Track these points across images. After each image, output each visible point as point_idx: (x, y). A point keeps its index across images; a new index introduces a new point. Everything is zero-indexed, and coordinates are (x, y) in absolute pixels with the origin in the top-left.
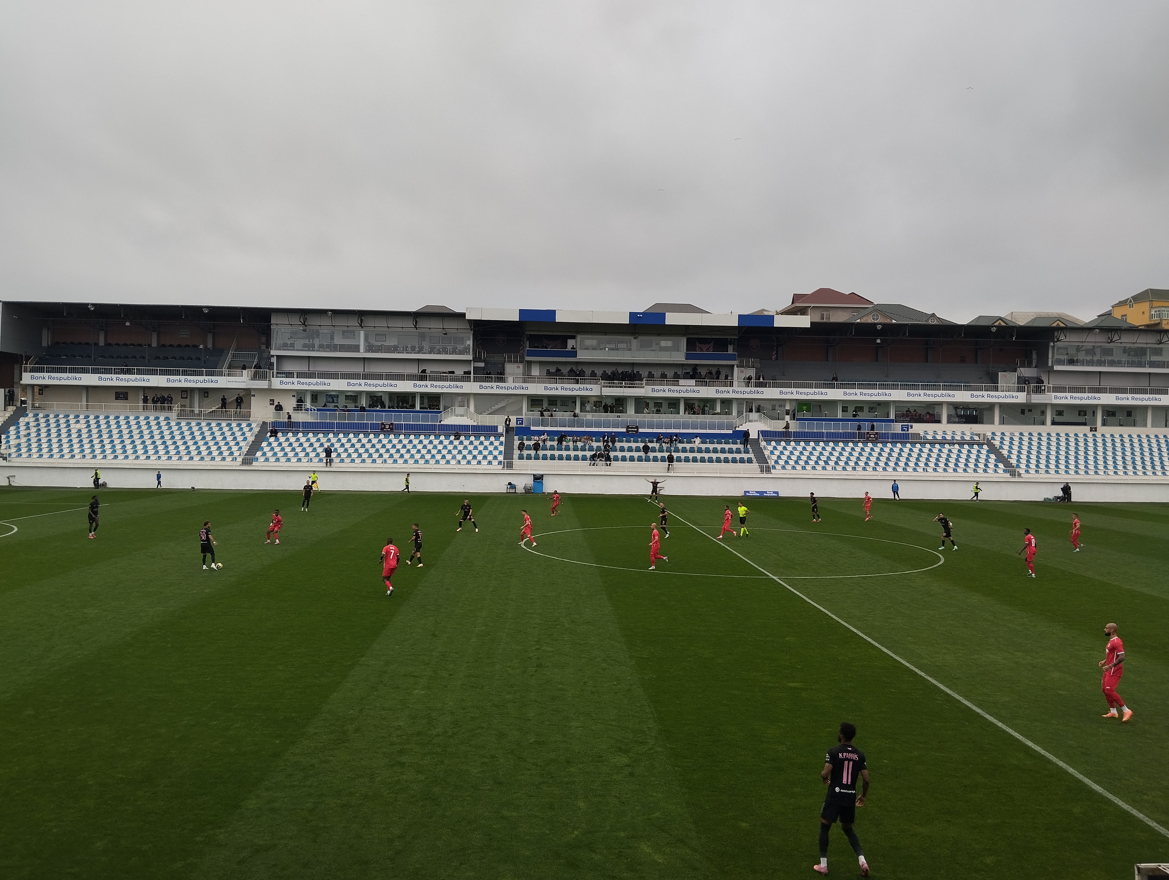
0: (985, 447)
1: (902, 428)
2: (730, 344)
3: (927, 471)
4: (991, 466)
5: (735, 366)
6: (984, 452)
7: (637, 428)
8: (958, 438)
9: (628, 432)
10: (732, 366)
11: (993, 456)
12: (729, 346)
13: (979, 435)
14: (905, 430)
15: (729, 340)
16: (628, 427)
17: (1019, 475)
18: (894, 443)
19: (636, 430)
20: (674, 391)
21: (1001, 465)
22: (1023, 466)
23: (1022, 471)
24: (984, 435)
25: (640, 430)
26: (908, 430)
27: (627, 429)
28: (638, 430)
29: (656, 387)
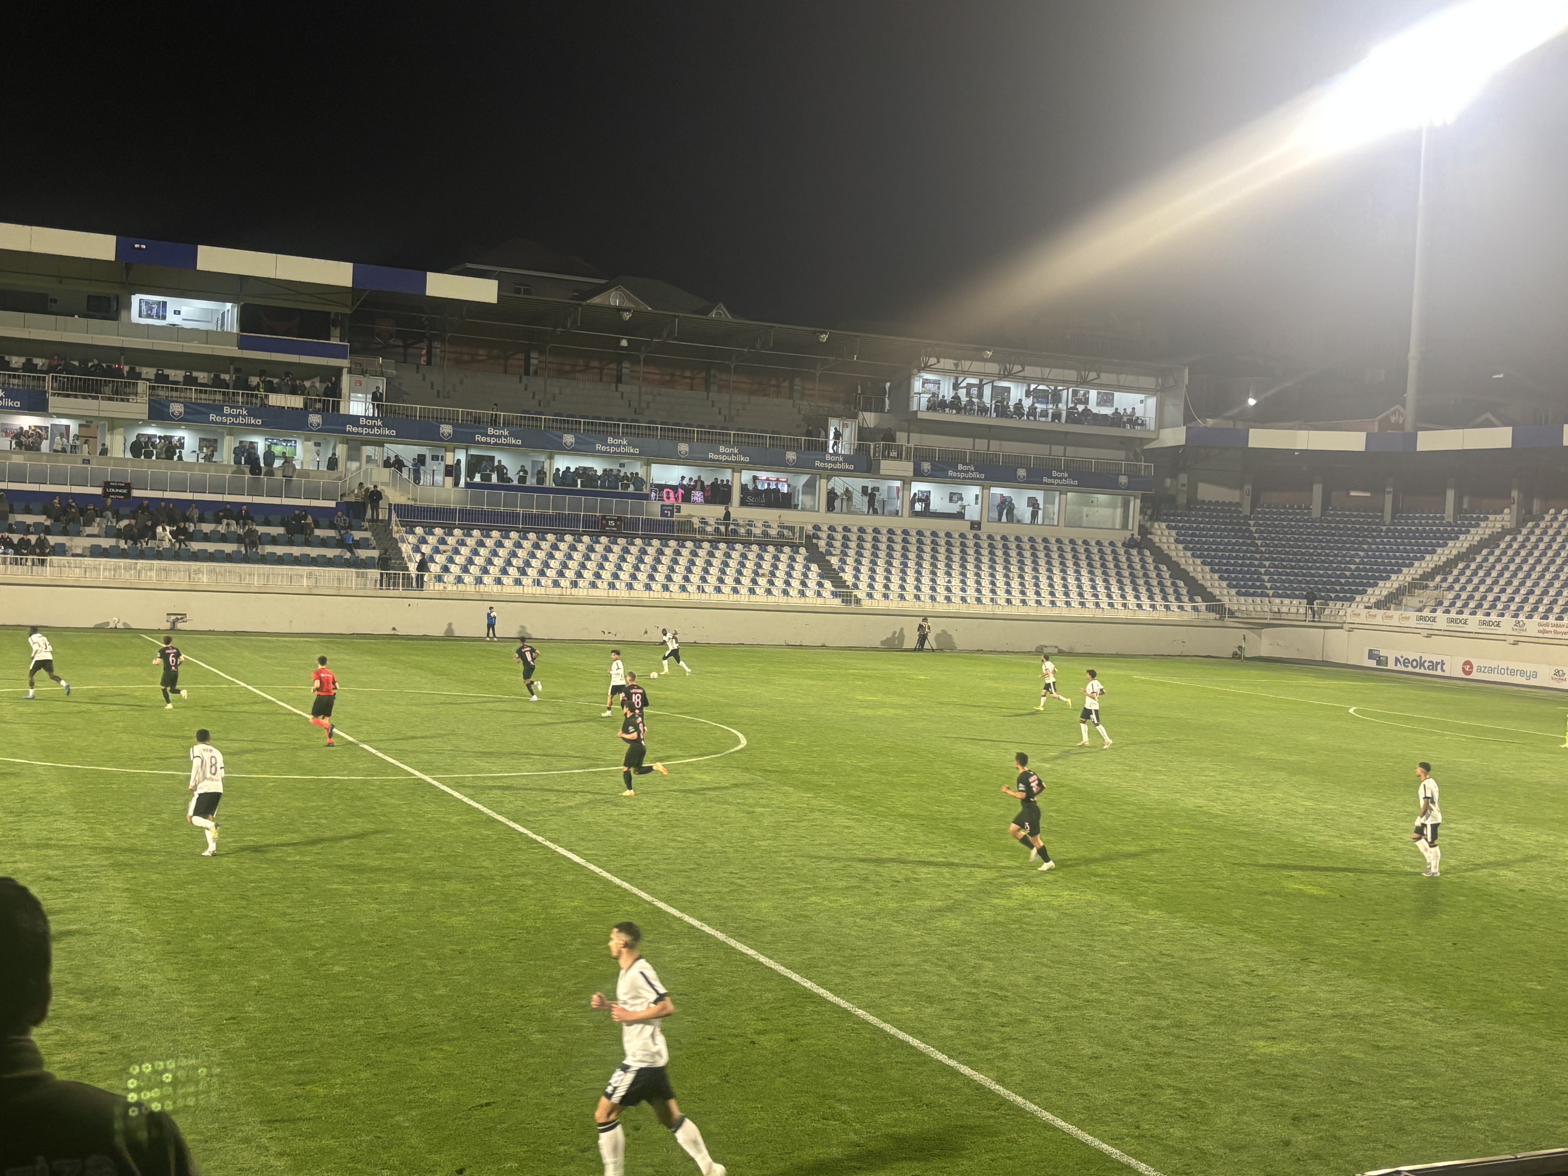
0: (802, 550)
1: (662, 511)
2: (335, 326)
3: (703, 591)
4: (812, 584)
5: (345, 371)
6: (800, 558)
7: (128, 487)
8: (757, 531)
9: (106, 494)
10: (338, 371)
11: (814, 567)
12: (332, 328)
13: (792, 529)
14: (666, 515)
15: (332, 316)
16: (107, 485)
17: (858, 601)
18: (647, 539)
19: (125, 491)
21: (828, 584)
22: (863, 586)
23: (861, 594)
24: (802, 529)
25: (136, 493)
26: (672, 516)
27: (104, 490)
28: (129, 492)
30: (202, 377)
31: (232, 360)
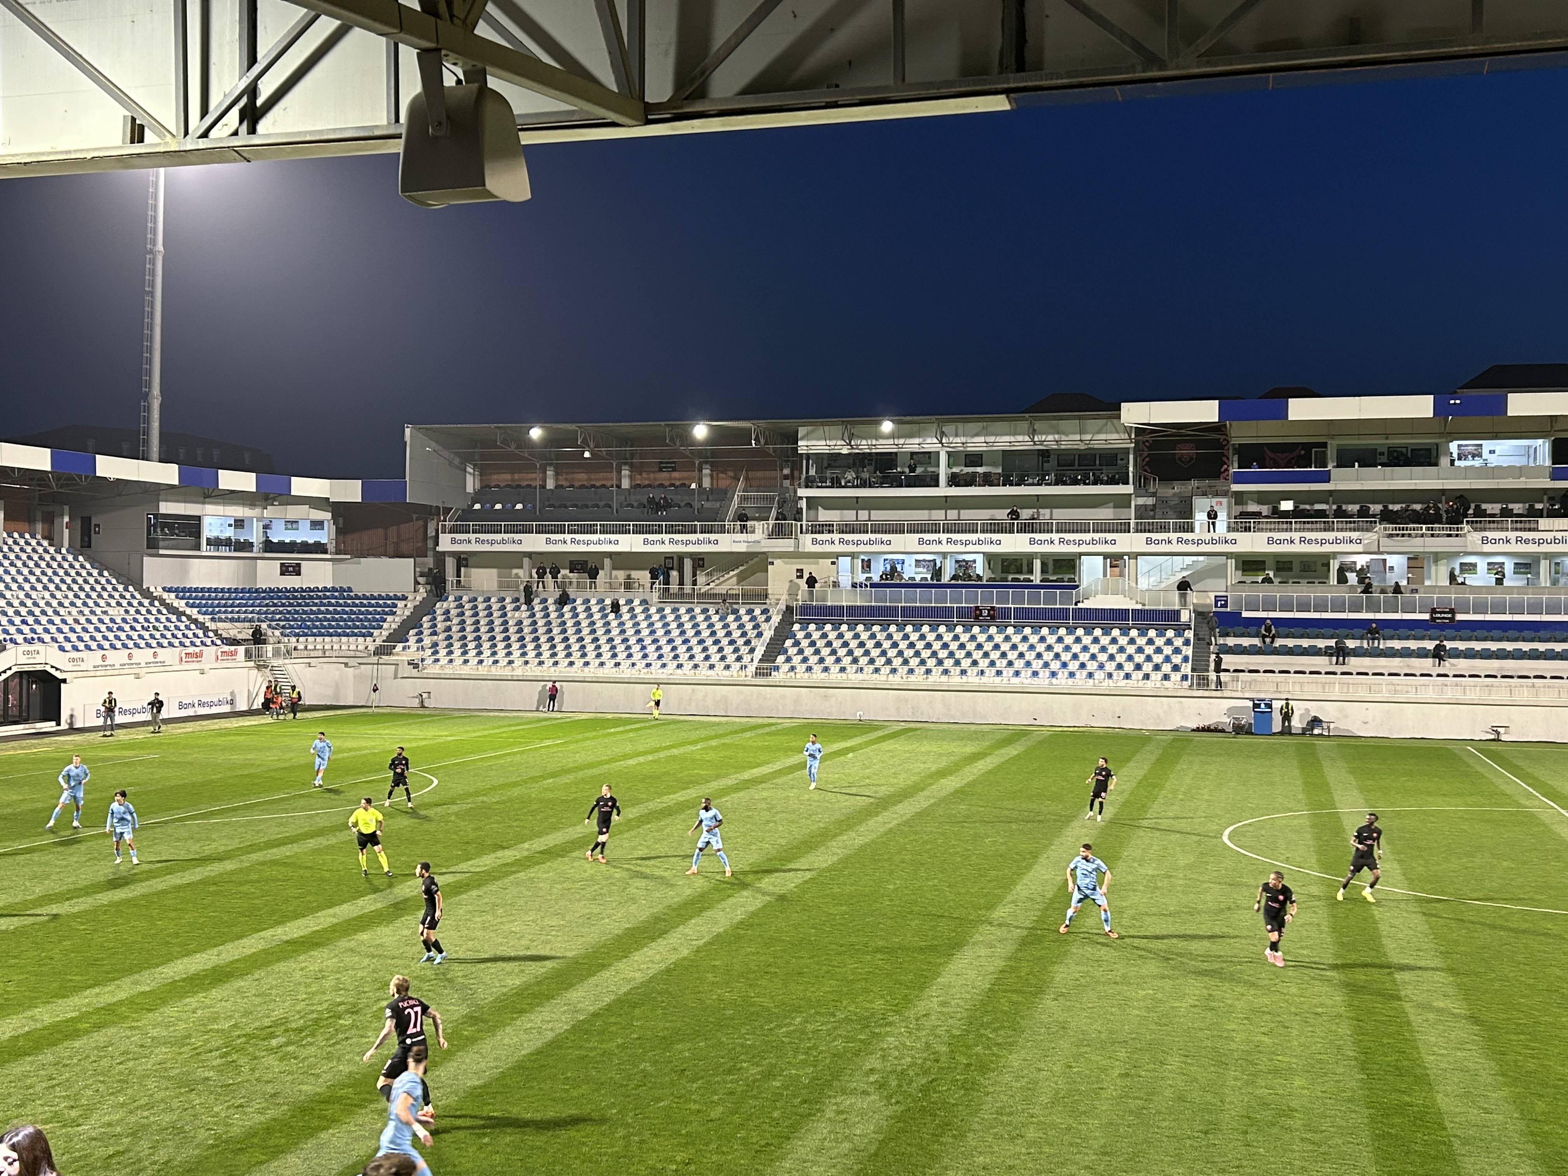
7: (1452, 612)
16: (1433, 611)
19: (1450, 616)
20: (1527, 542)
25: (1459, 617)
27: (1432, 615)
28: (1453, 616)
29: (1491, 535)
30: (1517, 508)
31: (1545, 491)
